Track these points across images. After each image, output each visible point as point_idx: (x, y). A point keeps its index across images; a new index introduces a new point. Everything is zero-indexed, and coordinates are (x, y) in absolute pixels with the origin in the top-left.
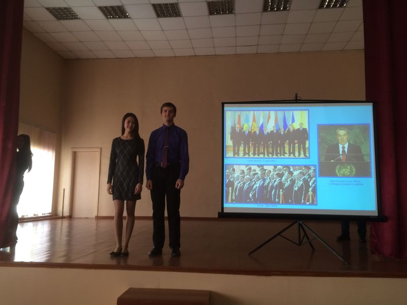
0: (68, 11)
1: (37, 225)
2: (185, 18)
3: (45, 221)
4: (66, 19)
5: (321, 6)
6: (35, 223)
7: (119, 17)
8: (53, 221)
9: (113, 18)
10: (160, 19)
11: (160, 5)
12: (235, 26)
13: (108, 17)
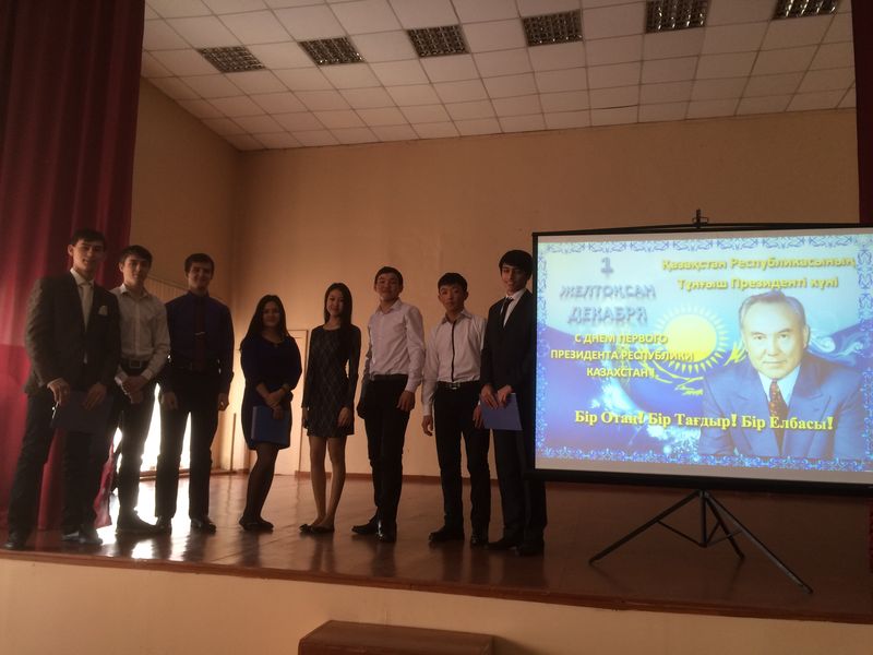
0: (241, 54)
2: (475, 56)
4: (239, 70)
5: (779, 13)
7: (342, 62)
9: (330, 63)
10: (423, 60)
11: (422, 31)
12: (586, 67)
13: (319, 63)
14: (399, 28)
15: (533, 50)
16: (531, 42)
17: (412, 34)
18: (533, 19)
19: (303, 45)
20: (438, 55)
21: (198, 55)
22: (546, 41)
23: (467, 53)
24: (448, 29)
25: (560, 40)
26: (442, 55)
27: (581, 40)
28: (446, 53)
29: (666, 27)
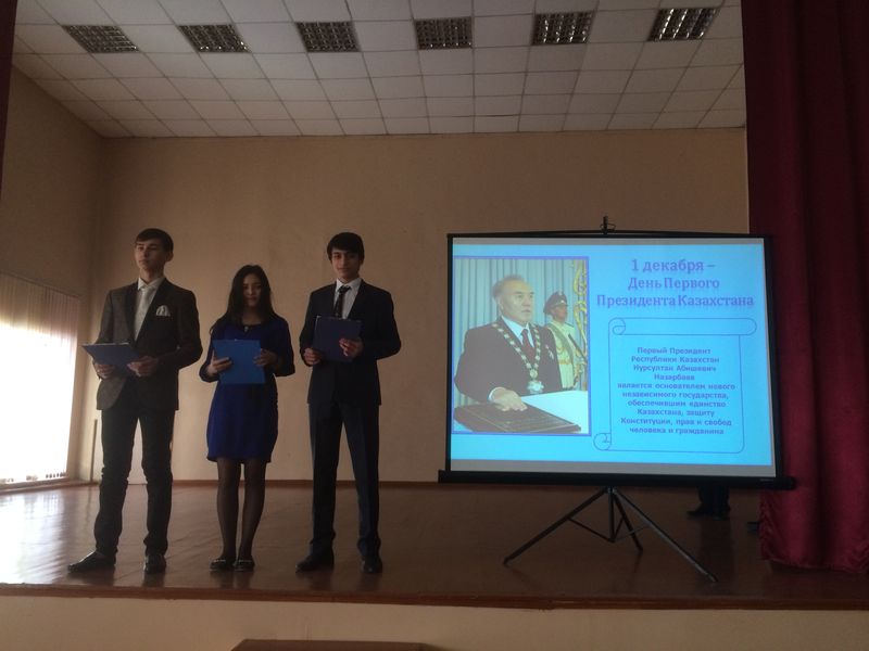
0: (117, 39)
1: (33, 501)
2: (365, 54)
3: (51, 492)
4: (108, 51)
5: (654, 35)
6: (30, 495)
7: (224, 50)
8: (70, 492)
9: (211, 50)
10: (311, 55)
11: (312, 25)
12: (473, 74)
13: (199, 49)
14: (287, 19)
15: (422, 52)
16: (422, 45)
17: (301, 27)
18: (425, 22)
19: (183, 29)
20: (327, 50)
21: (63, 31)
22: (437, 46)
23: (357, 51)
24: (340, 25)
25: (450, 45)
26: (331, 51)
27: (470, 47)
28: (335, 49)
29: (551, 40)
